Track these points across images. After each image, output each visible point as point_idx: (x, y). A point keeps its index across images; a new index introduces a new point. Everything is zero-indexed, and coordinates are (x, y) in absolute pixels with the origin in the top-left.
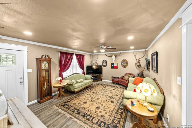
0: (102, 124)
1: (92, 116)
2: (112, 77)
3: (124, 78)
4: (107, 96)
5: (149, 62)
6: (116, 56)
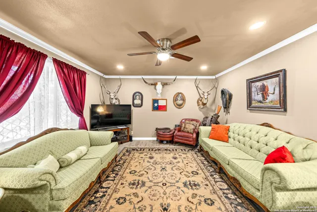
2: (157, 129)
3: (182, 128)
4: (177, 185)
5: (231, 96)
6: (164, 84)
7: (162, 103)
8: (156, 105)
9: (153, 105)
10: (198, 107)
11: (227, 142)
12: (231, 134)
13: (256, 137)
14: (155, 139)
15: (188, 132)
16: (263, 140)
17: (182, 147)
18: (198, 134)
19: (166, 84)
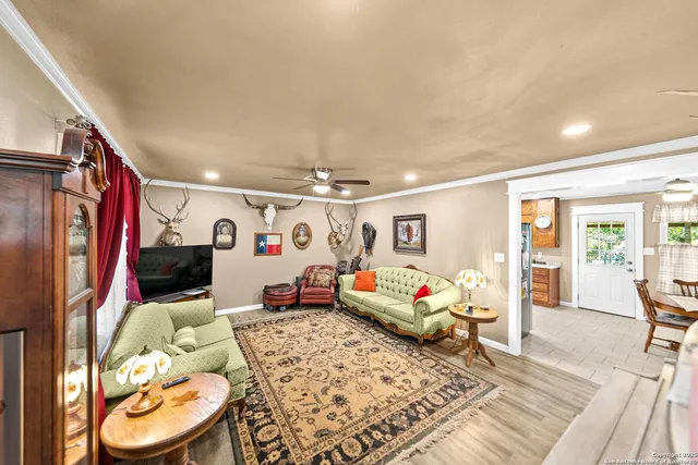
0: (377, 435)
1: (328, 448)
2: (266, 287)
3: (311, 282)
4: (338, 347)
5: (374, 233)
6: (280, 208)
7: (272, 241)
8: (262, 244)
9: (257, 245)
10: (329, 247)
11: (374, 291)
12: (378, 281)
13: (403, 280)
14: (261, 306)
15: (321, 286)
16: (410, 282)
17: (313, 311)
18: (337, 287)
19: (284, 208)
